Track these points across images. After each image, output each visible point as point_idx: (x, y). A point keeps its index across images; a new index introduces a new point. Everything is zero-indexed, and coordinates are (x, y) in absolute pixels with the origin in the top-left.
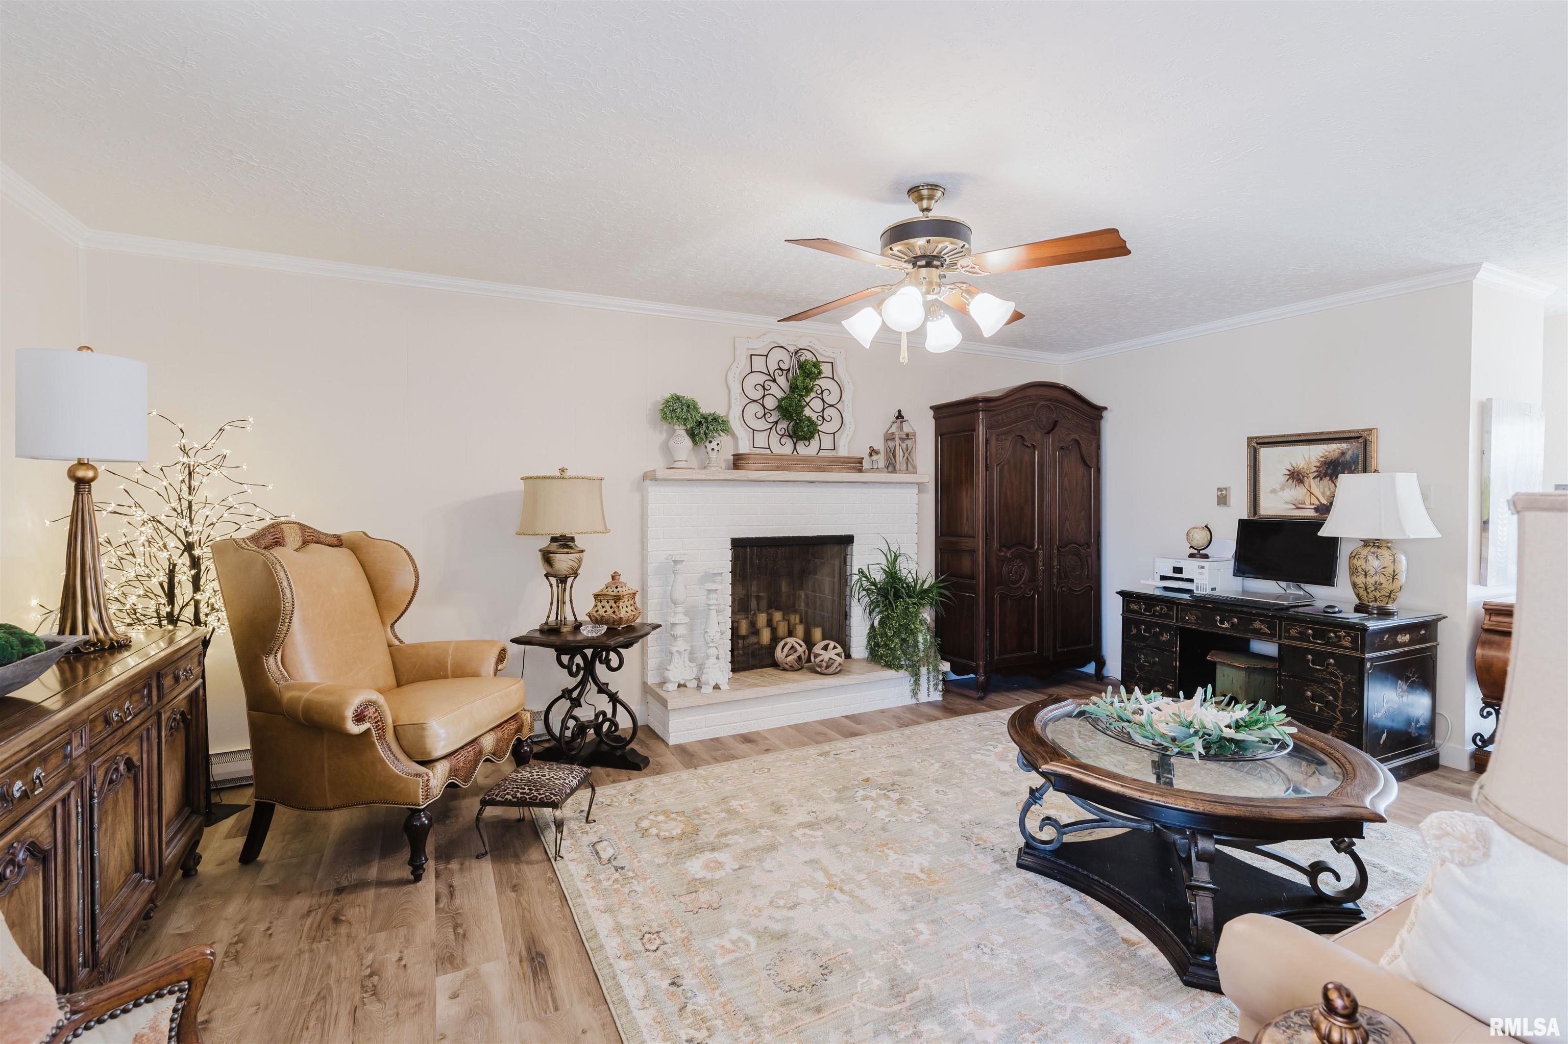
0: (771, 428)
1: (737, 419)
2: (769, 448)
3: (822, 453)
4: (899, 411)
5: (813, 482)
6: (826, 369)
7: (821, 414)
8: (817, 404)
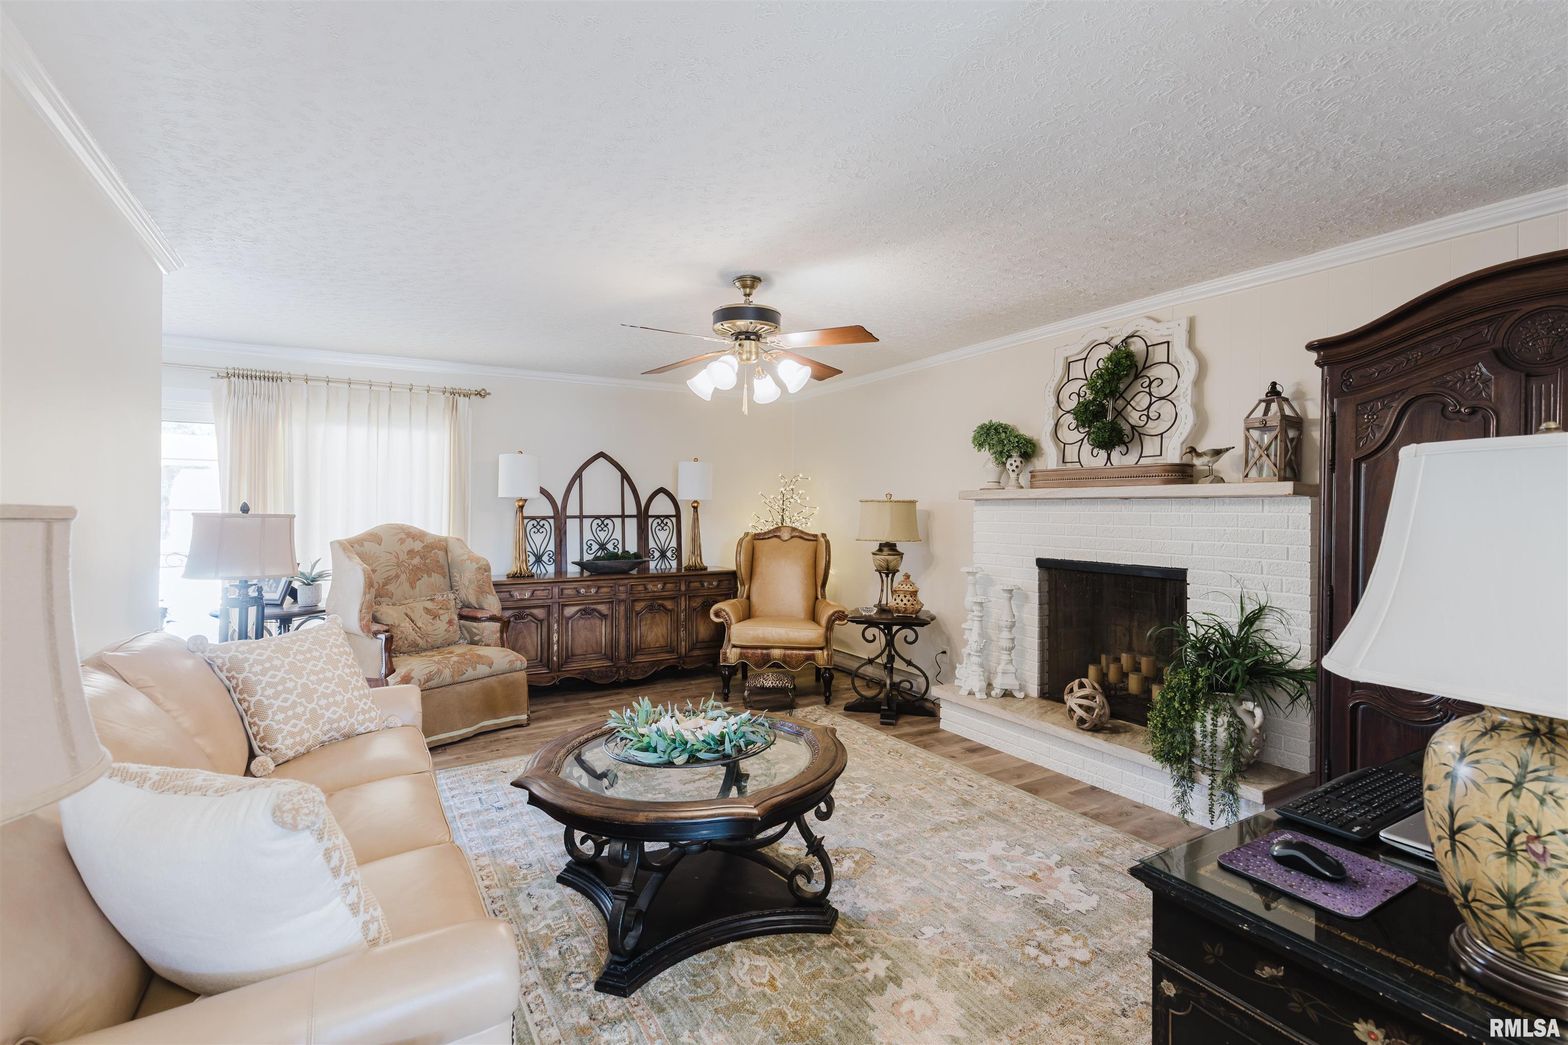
0: (1083, 440)
1: (1048, 434)
2: (1080, 462)
3: (1143, 461)
4: (1274, 384)
5: (1126, 499)
6: (1159, 354)
7: (1146, 412)
8: (1143, 400)
